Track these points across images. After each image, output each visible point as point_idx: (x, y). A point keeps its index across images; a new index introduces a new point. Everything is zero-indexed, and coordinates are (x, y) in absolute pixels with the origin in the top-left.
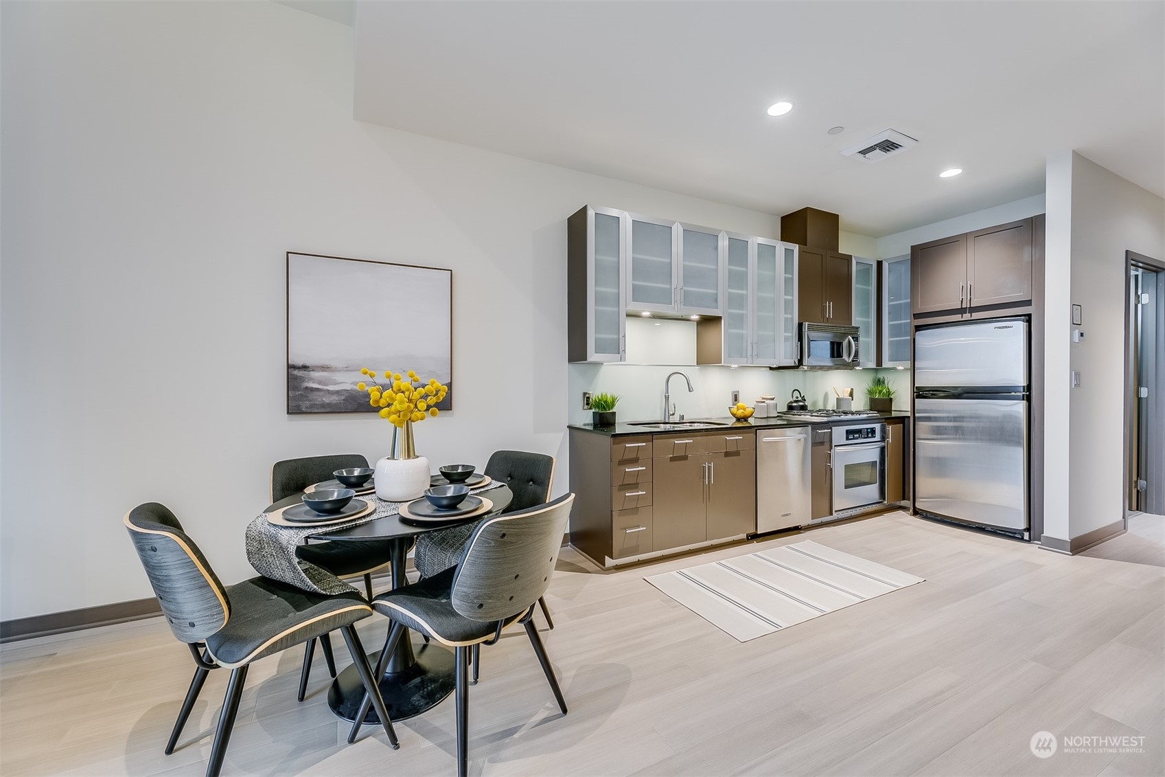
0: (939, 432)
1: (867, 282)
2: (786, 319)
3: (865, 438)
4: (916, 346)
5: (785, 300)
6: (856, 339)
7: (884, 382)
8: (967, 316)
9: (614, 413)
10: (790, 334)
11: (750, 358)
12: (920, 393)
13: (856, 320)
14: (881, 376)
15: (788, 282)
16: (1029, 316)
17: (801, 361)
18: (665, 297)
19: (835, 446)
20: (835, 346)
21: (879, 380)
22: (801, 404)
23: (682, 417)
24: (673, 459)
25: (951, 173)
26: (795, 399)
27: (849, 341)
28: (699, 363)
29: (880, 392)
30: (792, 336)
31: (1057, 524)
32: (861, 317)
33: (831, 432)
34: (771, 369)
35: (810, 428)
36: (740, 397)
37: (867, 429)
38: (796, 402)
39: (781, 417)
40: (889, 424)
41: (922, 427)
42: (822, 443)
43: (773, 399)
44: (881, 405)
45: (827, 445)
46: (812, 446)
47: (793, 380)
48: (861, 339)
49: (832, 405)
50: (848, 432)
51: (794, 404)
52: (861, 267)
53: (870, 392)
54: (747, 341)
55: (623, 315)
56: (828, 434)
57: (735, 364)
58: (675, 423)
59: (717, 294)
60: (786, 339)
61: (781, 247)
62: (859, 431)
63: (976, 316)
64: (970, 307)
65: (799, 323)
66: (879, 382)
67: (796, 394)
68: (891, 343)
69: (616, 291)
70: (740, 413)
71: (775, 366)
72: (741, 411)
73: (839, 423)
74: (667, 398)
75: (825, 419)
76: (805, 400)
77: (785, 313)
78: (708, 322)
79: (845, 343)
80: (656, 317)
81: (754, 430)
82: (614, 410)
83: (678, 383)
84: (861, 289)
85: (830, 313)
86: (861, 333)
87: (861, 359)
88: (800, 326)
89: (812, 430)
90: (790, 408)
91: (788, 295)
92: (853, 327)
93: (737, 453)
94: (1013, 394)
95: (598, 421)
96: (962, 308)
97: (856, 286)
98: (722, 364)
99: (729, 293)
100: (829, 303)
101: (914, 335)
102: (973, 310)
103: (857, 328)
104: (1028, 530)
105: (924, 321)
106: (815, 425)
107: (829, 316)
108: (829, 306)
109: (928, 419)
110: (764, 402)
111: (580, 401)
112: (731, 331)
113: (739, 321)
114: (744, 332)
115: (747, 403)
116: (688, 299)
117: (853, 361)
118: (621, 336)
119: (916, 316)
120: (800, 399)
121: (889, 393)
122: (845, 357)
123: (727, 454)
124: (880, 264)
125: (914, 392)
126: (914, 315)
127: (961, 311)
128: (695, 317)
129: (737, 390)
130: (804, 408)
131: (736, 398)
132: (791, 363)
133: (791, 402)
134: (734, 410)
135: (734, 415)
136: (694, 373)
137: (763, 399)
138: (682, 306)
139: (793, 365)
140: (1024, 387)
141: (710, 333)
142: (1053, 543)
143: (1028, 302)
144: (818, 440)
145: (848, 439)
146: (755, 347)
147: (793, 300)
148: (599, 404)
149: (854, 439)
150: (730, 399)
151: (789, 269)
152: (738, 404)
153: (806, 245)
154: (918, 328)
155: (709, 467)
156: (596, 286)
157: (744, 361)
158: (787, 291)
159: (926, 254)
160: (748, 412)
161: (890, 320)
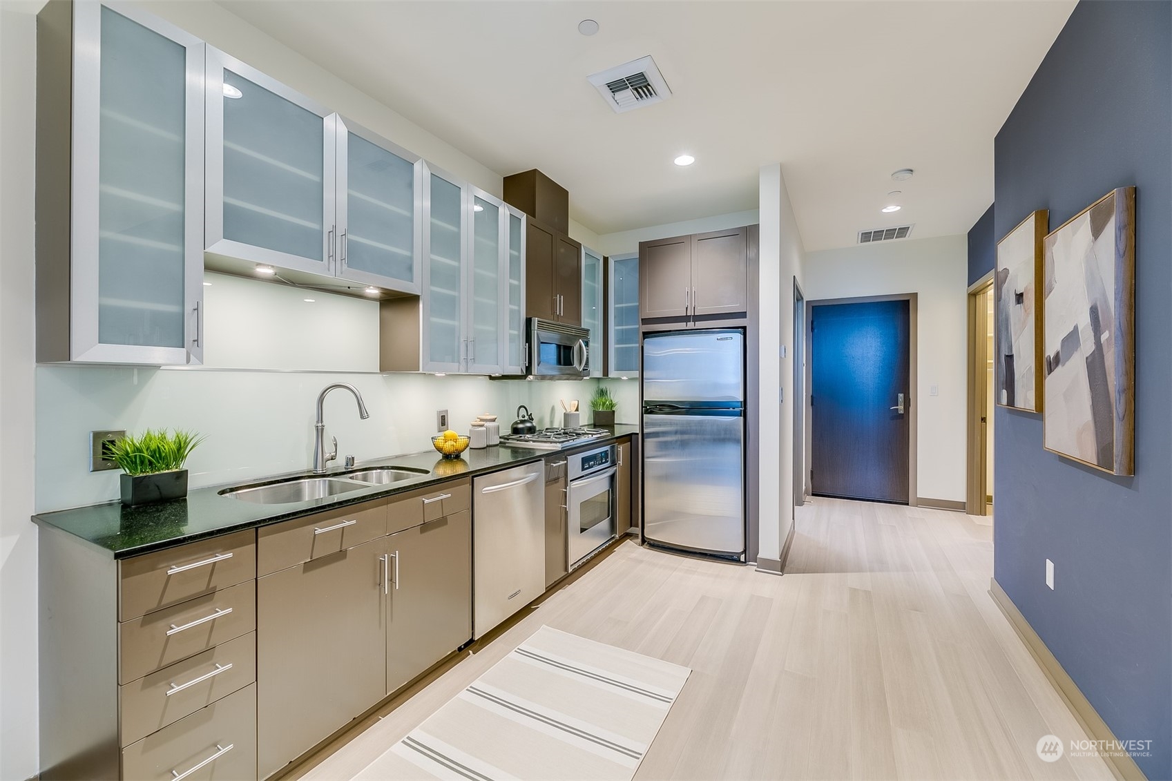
0: (664, 446)
1: (593, 279)
2: (512, 311)
3: (599, 464)
4: (645, 354)
5: (511, 285)
6: (587, 344)
7: (606, 394)
8: (691, 325)
9: (182, 475)
10: (516, 332)
11: (463, 363)
12: (648, 408)
13: (586, 322)
14: (603, 386)
15: (514, 260)
16: (744, 328)
17: (529, 370)
18: (310, 244)
19: (571, 481)
20: (562, 350)
21: (602, 391)
22: (528, 425)
23: (351, 461)
24: (309, 567)
25: (684, 160)
26: (521, 418)
27: (580, 346)
28: (383, 369)
29: (604, 404)
30: (519, 335)
31: (769, 548)
32: (590, 319)
33: (566, 464)
34: (491, 378)
35: (543, 462)
36: (450, 420)
37: (601, 453)
38: (523, 422)
39: (505, 443)
40: (620, 443)
41: (650, 444)
42: (556, 480)
43: (494, 420)
44: (604, 419)
45: (562, 480)
46: (546, 486)
47: (517, 393)
48: (591, 344)
49: (559, 423)
50: (584, 460)
51: (521, 426)
52: (590, 261)
53: (594, 404)
54: (459, 338)
55: (194, 264)
56: (563, 467)
57: (440, 372)
58: (335, 475)
59: (411, 258)
60: (512, 339)
61: (505, 211)
62: (593, 458)
63: (700, 325)
64: (694, 315)
65: (527, 319)
66: (602, 393)
67: (523, 411)
68: (617, 350)
69: (175, 207)
70: (448, 447)
71: (497, 375)
72: (450, 443)
73: (574, 451)
74: (320, 431)
75: (558, 447)
76: (532, 419)
77: (510, 303)
78: (394, 301)
79: (576, 348)
80: (288, 281)
81: (469, 478)
82: (183, 466)
83: (340, 407)
84: (590, 285)
85: (560, 310)
86: (591, 337)
87: (591, 368)
88: (529, 322)
89: (546, 462)
90: (516, 431)
91: (514, 279)
92: (584, 330)
93: (442, 522)
94: (731, 409)
95: (129, 497)
96: (687, 316)
97: (585, 281)
98: (421, 371)
99: (431, 259)
100: (560, 297)
101: (643, 343)
102: (697, 318)
103: (588, 330)
104: (745, 551)
105: (653, 328)
106: (551, 457)
107: (560, 313)
108: (560, 299)
109: (656, 435)
110: (482, 426)
111: (84, 452)
112: (434, 320)
113: (448, 306)
114: (456, 323)
115: (459, 431)
116: (355, 256)
117: (584, 370)
118: (189, 308)
119: (645, 321)
120: (526, 418)
121: (612, 405)
122: (576, 364)
123: (425, 527)
124: (606, 260)
125: (642, 407)
126: (642, 319)
127: (685, 319)
128: (373, 292)
129: (444, 409)
130: (531, 430)
131: (443, 421)
132: (517, 370)
133: (516, 423)
134: (440, 442)
135: (439, 450)
136: (376, 389)
137: (482, 420)
138: (345, 267)
139: (520, 374)
140: (741, 402)
141: (399, 318)
142: (767, 565)
143: (743, 315)
144: (552, 477)
145: (583, 469)
146: (470, 347)
147: (519, 286)
148: (134, 459)
149: (590, 467)
150: (435, 422)
151: (514, 243)
152: (448, 433)
153: (534, 216)
154: (646, 335)
155: (392, 560)
156: (102, 181)
157: (454, 368)
158: (514, 273)
159: (651, 253)
160: (462, 442)
161: (616, 325)
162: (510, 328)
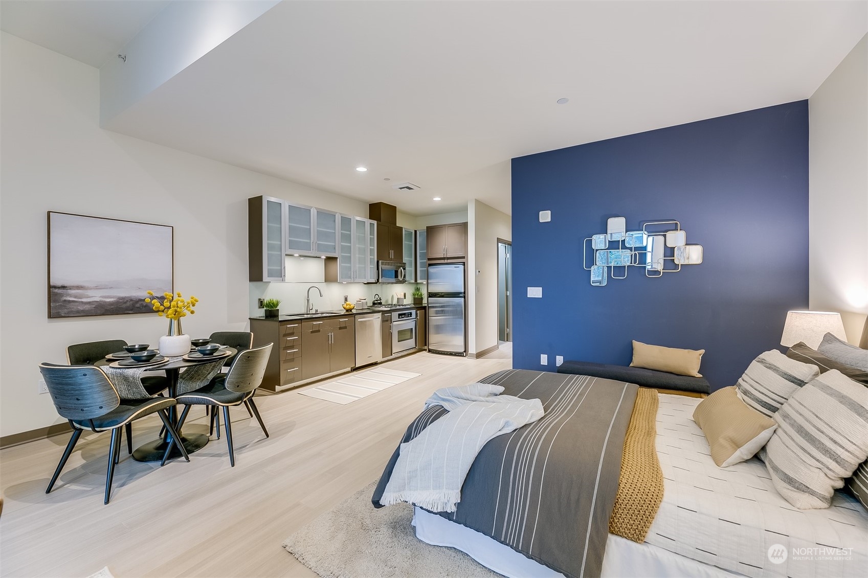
0: (437, 312)
1: (409, 241)
2: (371, 259)
3: (407, 317)
4: (429, 273)
6: (405, 269)
7: (419, 290)
8: (446, 261)
9: (278, 310)
10: (373, 266)
11: (353, 278)
12: (430, 295)
13: (405, 260)
14: (417, 286)
15: (372, 240)
16: (464, 263)
17: (378, 280)
18: (307, 246)
19: (393, 322)
22: (379, 301)
23: (317, 310)
24: (312, 332)
25: (437, 199)
26: (376, 299)
27: (401, 270)
28: (325, 281)
29: (418, 294)
31: (472, 350)
32: (407, 258)
33: (391, 315)
34: (365, 284)
35: (381, 313)
36: (348, 299)
37: (409, 313)
38: (376, 300)
39: (369, 308)
40: (419, 310)
41: (431, 311)
42: (387, 321)
43: (365, 299)
44: (418, 301)
45: (389, 321)
46: (383, 322)
47: (376, 289)
48: (407, 269)
49: (395, 302)
50: (400, 315)
51: (376, 302)
52: (407, 233)
53: (414, 295)
54: (351, 270)
55: (283, 255)
57: (345, 282)
58: (313, 314)
59: (335, 245)
60: (371, 269)
61: (368, 222)
62: (404, 314)
63: (449, 261)
64: (447, 257)
66: (417, 289)
67: (377, 296)
68: (421, 271)
69: (280, 243)
70: (348, 307)
73: (396, 310)
74: (308, 301)
75: (389, 309)
76: (382, 300)
77: (370, 256)
78: (330, 260)
79: (399, 271)
80: (302, 256)
81: (354, 315)
82: (278, 308)
83: (314, 293)
84: (407, 244)
86: (407, 265)
87: (407, 279)
88: (378, 262)
90: (374, 304)
91: (372, 247)
92: (403, 263)
93: (345, 328)
94: (460, 295)
95: (268, 314)
96: (444, 257)
97: (405, 242)
98: (338, 281)
99: (342, 245)
101: (428, 267)
103: (406, 263)
104: (465, 351)
105: (432, 262)
106: (383, 312)
107: (392, 257)
108: (392, 252)
109: (433, 307)
110: (360, 301)
111: (257, 304)
112: (342, 264)
113: (349, 259)
114: (350, 265)
115: (352, 302)
116: (320, 248)
117: (403, 279)
118: (283, 267)
119: (429, 259)
120: (378, 299)
121: (421, 295)
122: (399, 278)
123: (340, 328)
124: (416, 231)
125: (428, 295)
127: (444, 259)
128: (324, 257)
129: (347, 295)
130: (380, 303)
131: (346, 299)
132: (373, 281)
133: (374, 301)
134: (345, 306)
135: (345, 308)
136: (324, 287)
137: (360, 299)
138: (317, 251)
139: (375, 282)
140: (463, 292)
141: (332, 265)
142: (472, 355)
143: (464, 257)
144: (385, 319)
145: (399, 318)
146: (355, 273)
147: (374, 249)
148: (268, 305)
149: (402, 318)
150: (343, 300)
151: (372, 233)
152: (347, 303)
153: (380, 221)
154: (430, 265)
155: (331, 335)
156: (268, 240)
157: (349, 280)
158: (372, 244)
159: (431, 231)
160: (352, 306)
161: (420, 260)
162: (370, 265)
